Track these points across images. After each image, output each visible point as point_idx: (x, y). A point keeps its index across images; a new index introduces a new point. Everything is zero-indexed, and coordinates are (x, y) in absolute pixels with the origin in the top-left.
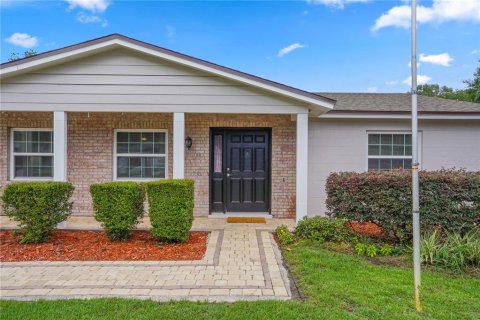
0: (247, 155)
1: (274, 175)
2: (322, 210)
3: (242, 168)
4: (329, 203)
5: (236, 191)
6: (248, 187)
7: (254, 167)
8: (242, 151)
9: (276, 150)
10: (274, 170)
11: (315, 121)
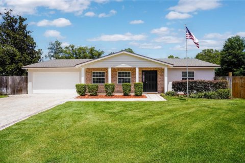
0: (151, 77)
1: (158, 82)
2: (171, 89)
3: (150, 80)
4: (173, 88)
5: (148, 86)
6: (151, 85)
7: (153, 80)
8: (150, 76)
9: (158, 76)
10: (158, 81)
11: (169, 69)
